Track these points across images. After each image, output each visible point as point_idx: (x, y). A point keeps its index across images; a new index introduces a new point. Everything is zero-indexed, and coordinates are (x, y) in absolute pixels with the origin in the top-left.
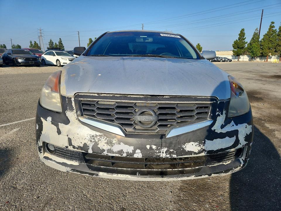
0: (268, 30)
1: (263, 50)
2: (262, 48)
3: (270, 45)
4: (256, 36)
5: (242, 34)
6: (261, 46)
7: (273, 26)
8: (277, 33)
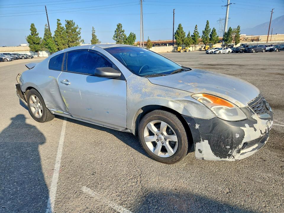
0: (57, 27)
1: (59, 46)
2: (57, 44)
3: (63, 41)
4: (47, 32)
5: (33, 29)
6: (56, 42)
7: (60, 23)
8: (65, 30)
